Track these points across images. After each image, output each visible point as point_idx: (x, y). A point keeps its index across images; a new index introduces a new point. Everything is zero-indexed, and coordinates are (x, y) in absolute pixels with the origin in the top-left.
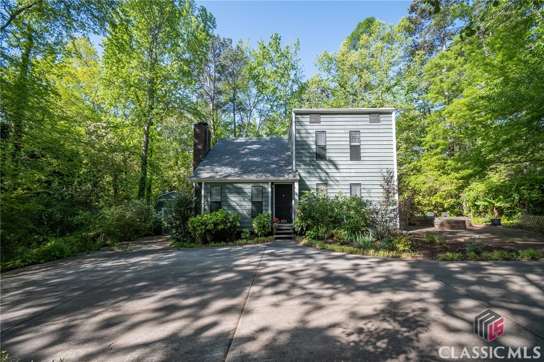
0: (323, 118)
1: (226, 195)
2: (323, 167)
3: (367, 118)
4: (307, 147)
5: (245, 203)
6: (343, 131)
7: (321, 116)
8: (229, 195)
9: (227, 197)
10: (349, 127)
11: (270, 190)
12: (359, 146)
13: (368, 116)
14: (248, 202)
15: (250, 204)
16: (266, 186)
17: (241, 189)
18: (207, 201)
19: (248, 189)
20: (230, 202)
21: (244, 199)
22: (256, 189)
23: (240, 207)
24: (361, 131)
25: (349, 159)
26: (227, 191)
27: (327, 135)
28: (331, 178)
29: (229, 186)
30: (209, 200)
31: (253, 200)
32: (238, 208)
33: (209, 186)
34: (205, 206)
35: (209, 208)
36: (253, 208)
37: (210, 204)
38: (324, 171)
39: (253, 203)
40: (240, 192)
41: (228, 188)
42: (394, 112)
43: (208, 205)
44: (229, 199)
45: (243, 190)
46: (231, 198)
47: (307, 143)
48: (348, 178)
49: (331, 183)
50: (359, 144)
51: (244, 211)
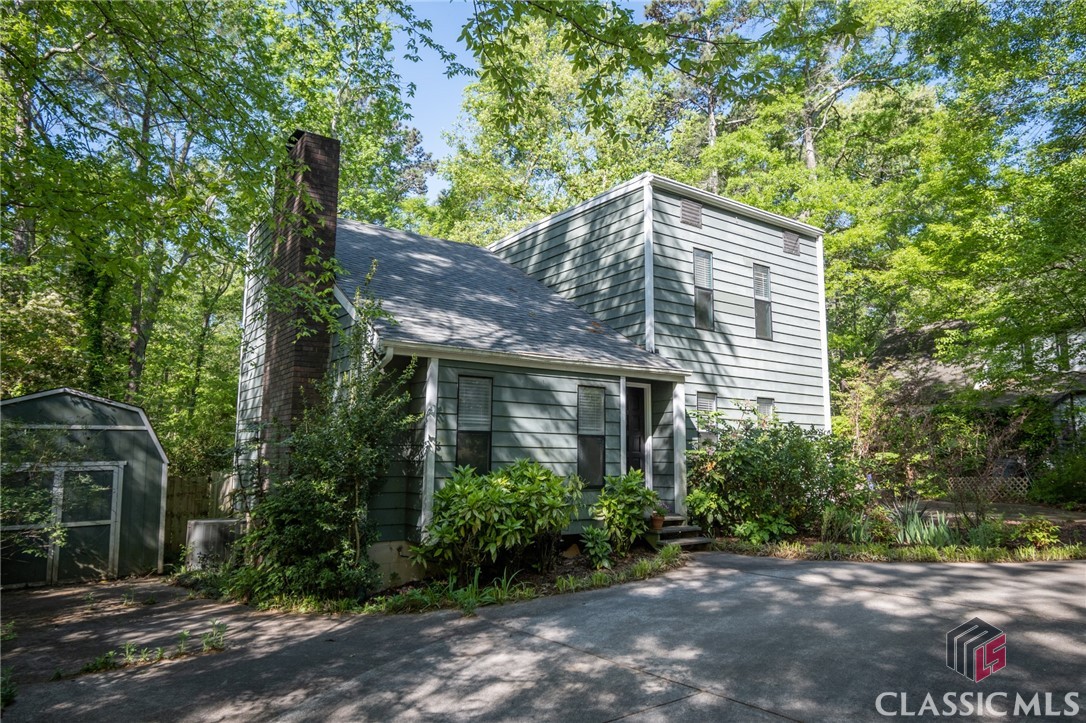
0: (707, 217)
1: (505, 409)
2: (710, 347)
3: (778, 238)
4: (676, 285)
5: (558, 441)
6: (740, 260)
7: (704, 211)
8: (515, 411)
9: (508, 417)
10: (752, 253)
11: (623, 399)
12: (769, 303)
13: (780, 234)
14: (567, 437)
15: (573, 443)
16: (613, 387)
17: (548, 390)
18: (446, 429)
19: (567, 391)
20: (518, 435)
21: (558, 428)
22: (587, 396)
23: (547, 454)
24: (773, 268)
25: (753, 333)
26: (507, 395)
27: (716, 264)
29: (519, 381)
30: (453, 424)
31: (581, 432)
32: (540, 455)
33: (452, 374)
34: (438, 447)
35: (450, 453)
36: (582, 458)
37: (454, 441)
38: (713, 359)
39: (582, 439)
40: (544, 400)
41: (513, 388)
42: (820, 238)
43: (449, 446)
44: (515, 423)
45: (553, 397)
46: (521, 422)
47: (677, 277)
50: (767, 299)
51: (557, 466)
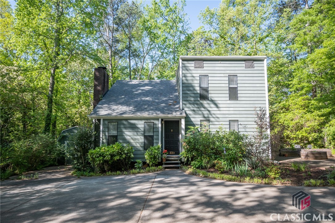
0: (206, 64)
1: (122, 130)
2: (206, 106)
3: (243, 64)
4: (191, 89)
5: (138, 137)
6: (222, 75)
7: (204, 62)
8: (124, 130)
9: (122, 132)
10: (228, 72)
11: (160, 125)
12: (236, 88)
13: (244, 62)
14: (141, 136)
15: (143, 138)
16: (156, 122)
17: (134, 124)
18: (105, 135)
19: (141, 125)
20: (125, 136)
21: (137, 133)
22: (148, 125)
23: (134, 141)
24: (238, 75)
25: (228, 99)
26: (122, 126)
27: (210, 78)
28: (213, 115)
29: (125, 122)
30: (107, 134)
31: (145, 135)
32: (132, 141)
33: (106, 122)
34: (103, 139)
35: (106, 141)
36: (145, 141)
37: (107, 138)
38: (207, 109)
39: (146, 137)
40: (133, 127)
41: (124, 124)
42: (265, 60)
43: (106, 139)
44: (124, 133)
45: (136, 126)
46: (126, 133)
47: (192, 85)
48: (227, 116)
49: (212, 119)
50: (236, 86)
51: (137, 144)
